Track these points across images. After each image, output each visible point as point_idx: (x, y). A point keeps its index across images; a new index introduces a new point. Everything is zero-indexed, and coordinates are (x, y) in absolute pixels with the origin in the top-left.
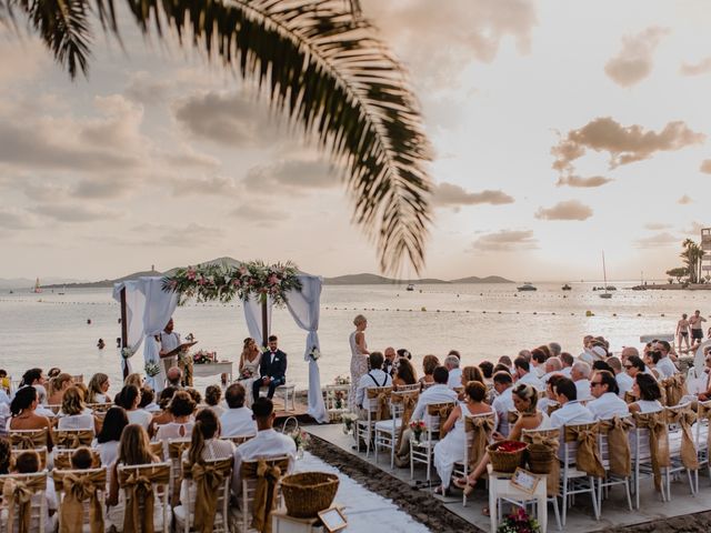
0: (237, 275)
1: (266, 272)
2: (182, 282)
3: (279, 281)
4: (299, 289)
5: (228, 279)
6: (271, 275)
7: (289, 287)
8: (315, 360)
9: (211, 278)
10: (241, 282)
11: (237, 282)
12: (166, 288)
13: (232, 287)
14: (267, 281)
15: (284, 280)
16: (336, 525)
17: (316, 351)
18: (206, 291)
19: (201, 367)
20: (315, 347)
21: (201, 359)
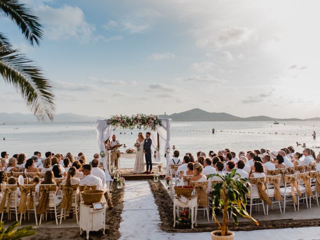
0: (136, 119)
1: (147, 118)
2: (114, 122)
3: (153, 121)
4: (161, 124)
5: (132, 120)
6: (149, 119)
7: (157, 124)
9: (125, 120)
10: (137, 122)
11: (136, 121)
12: (108, 124)
13: (134, 124)
14: (148, 121)
15: (155, 121)
16: (98, 208)
17: (169, 150)
18: (123, 125)
19: (129, 155)
20: (168, 148)
21: (129, 152)
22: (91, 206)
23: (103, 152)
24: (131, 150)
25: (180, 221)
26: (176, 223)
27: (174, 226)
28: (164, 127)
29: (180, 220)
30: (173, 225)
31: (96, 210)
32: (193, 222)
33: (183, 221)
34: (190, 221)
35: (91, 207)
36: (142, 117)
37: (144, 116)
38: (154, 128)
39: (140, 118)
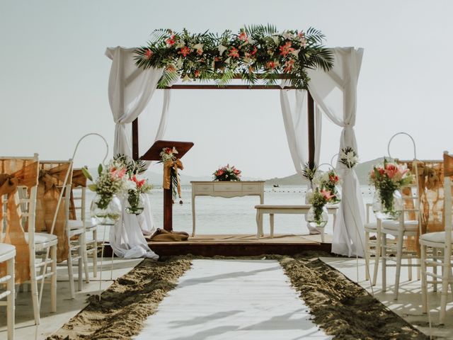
0: (236, 44)
1: (276, 40)
2: (156, 57)
3: (296, 53)
4: (326, 66)
5: (222, 49)
6: (283, 43)
7: (309, 63)
9: (199, 47)
10: (241, 54)
11: (235, 53)
13: (228, 61)
14: (278, 52)
15: (304, 51)
17: (350, 154)
18: (192, 65)
19: (224, 185)
20: (348, 150)
21: (225, 176)
24: (229, 169)
28: (336, 79)
36: (257, 38)
37: (266, 34)
38: (300, 82)
39: (252, 42)
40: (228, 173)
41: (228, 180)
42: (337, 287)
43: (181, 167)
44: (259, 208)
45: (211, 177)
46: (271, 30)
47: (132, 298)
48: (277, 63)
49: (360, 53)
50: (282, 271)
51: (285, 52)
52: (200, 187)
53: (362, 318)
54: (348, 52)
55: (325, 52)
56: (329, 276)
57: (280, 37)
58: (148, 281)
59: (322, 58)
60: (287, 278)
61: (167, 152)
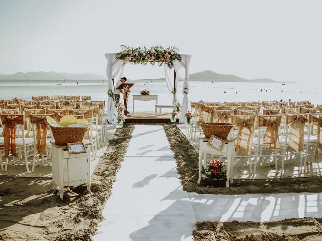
0: (149, 53)
1: (163, 52)
2: (123, 57)
3: (169, 56)
4: (179, 60)
5: (144, 54)
6: (165, 53)
7: (174, 59)
8: (186, 94)
9: (137, 53)
10: (151, 56)
11: (149, 56)
12: (117, 58)
13: (146, 58)
14: (163, 56)
15: (172, 55)
16: (76, 151)
17: (187, 90)
18: (134, 59)
19: (144, 97)
20: (186, 89)
21: (145, 93)
22: (65, 147)
23: (111, 90)
24: (146, 91)
25: (208, 176)
26: (202, 178)
27: (199, 181)
28: (182, 64)
29: (210, 173)
30: (197, 180)
31: (73, 153)
32: (228, 177)
33: (213, 175)
34: (225, 176)
35: (65, 150)
36: (156, 50)
37: (160, 49)
38: (170, 65)
39: (155, 52)
40: (145, 92)
41: (146, 95)
42: (179, 137)
43: (130, 92)
44: (156, 106)
45: (140, 94)
46: (161, 47)
47: (120, 141)
48: (163, 59)
49: (190, 57)
50: (163, 130)
51: (165, 56)
52: (136, 97)
53: (184, 147)
54: (186, 56)
55: (179, 56)
56: (177, 133)
57: (164, 51)
58: (123, 134)
59: (178, 57)
60: (165, 133)
61: (125, 87)
